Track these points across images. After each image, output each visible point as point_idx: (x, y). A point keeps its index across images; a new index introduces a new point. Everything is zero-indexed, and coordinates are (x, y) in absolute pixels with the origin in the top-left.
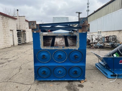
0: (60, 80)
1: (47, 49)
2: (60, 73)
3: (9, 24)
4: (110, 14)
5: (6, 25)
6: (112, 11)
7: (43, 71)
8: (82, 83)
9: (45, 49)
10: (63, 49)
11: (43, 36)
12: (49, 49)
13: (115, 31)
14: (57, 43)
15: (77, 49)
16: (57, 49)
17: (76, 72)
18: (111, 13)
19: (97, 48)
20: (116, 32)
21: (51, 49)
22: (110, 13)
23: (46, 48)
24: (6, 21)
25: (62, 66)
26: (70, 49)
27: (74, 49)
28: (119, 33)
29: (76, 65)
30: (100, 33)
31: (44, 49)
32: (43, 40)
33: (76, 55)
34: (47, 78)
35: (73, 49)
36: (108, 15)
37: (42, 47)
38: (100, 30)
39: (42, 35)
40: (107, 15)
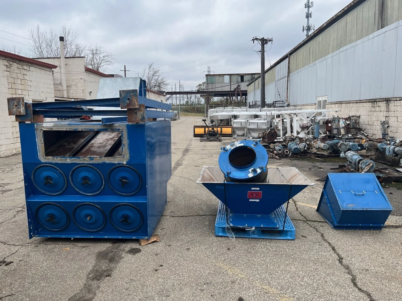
0: (92, 237)
1: (54, 162)
2: (88, 219)
3: (29, 83)
4: (349, 46)
5: (20, 87)
6: (354, 37)
7: (49, 215)
8: (142, 244)
9: (49, 163)
10: (91, 162)
11: (44, 131)
12: (60, 162)
13: (360, 102)
14: (92, 146)
15: (125, 163)
16: (77, 162)
17: (126, 218)
18: (353, 44)
19: (286, 156)
20: (365, 104)
21: (63, 162)
22: (351, 42)
23: (51, 159)
24: (21, 76)
25: (93, 203)
26: (107, 162)
27: (117, 162)
28: (373, 109)
29: (126, 200)
30: (324, 108)
31: (46, 163)
32: (43, 142)
33: (124, 178)
34: (62, 231)
35: (114, 162)
36: (345, 48)
37: (42, 158)
38: (324, 99)
39: (39, 128)
40: (342, 49)
